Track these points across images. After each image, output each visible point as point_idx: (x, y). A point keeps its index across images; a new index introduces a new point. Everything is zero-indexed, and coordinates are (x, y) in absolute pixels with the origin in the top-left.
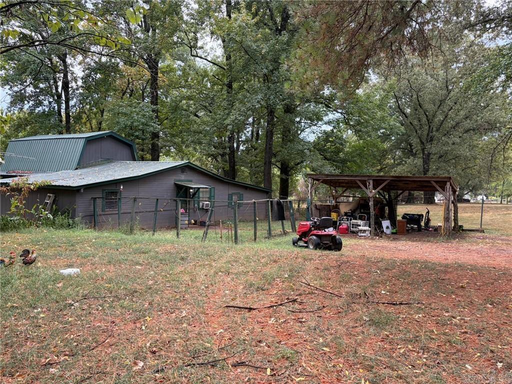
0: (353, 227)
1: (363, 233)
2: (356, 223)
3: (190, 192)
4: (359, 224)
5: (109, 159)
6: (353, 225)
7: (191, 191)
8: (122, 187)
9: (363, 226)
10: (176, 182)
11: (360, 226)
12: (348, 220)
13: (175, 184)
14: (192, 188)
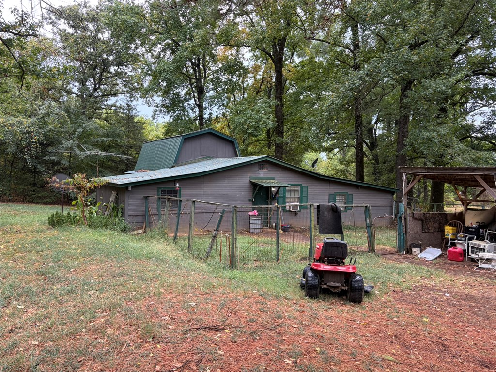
0: (472, 252)
1: (485, 263)
2: (478, 245)
3: (271, 191)
4: (482, 247)
5: (209, 157)
6: (473, 247)
7: (273, 189)
8: (178, 185)
9: (489, 252)
10: (252, 180)
11: (484, 250)
12: (465, 240)
13: (251, 181)
14: (274, 187)
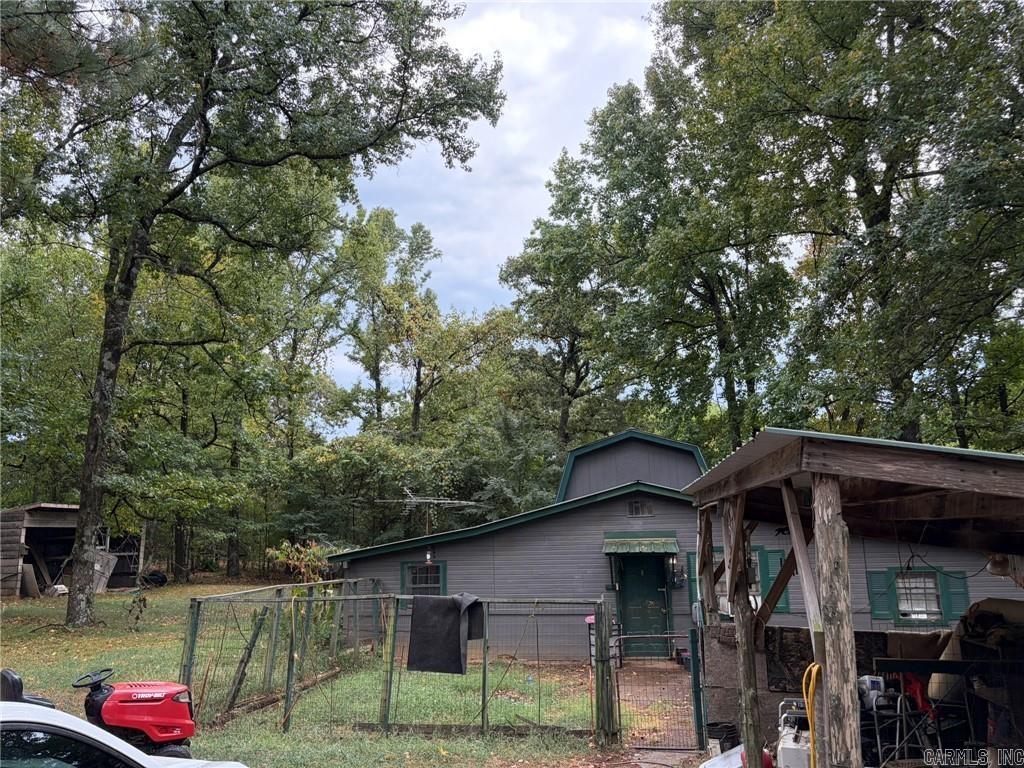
3: (668, 565)
7: (673, 561)
8: (428, 557)
10: (608, 540)
